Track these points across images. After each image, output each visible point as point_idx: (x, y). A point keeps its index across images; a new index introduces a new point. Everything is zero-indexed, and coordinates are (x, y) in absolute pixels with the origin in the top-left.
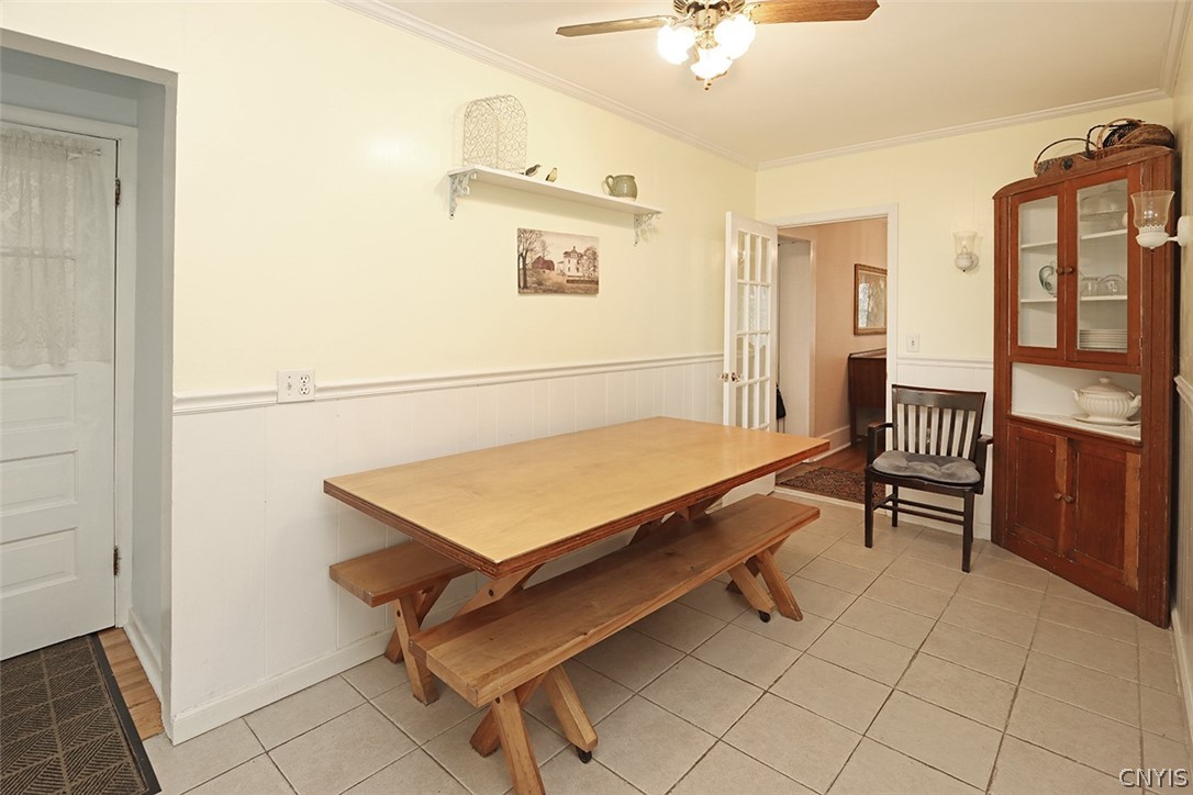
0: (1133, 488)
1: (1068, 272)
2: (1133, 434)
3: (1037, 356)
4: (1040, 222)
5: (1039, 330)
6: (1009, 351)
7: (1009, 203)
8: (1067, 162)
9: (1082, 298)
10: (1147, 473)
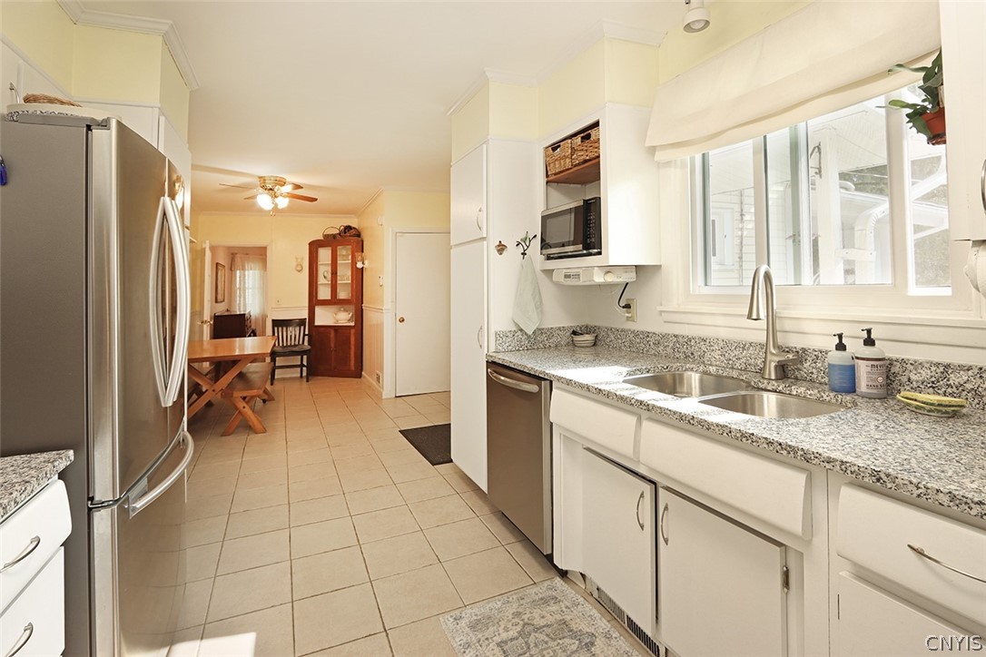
0: (353, 339)
1: (334, 273)
2: (353, 324)
3: (324, 303)
4: (325, 255)
5: (324, 294)
6: (314, 301)
7: (314, 247)
8: (334, 236)
9: (339, 282)
10: (355, 334)
